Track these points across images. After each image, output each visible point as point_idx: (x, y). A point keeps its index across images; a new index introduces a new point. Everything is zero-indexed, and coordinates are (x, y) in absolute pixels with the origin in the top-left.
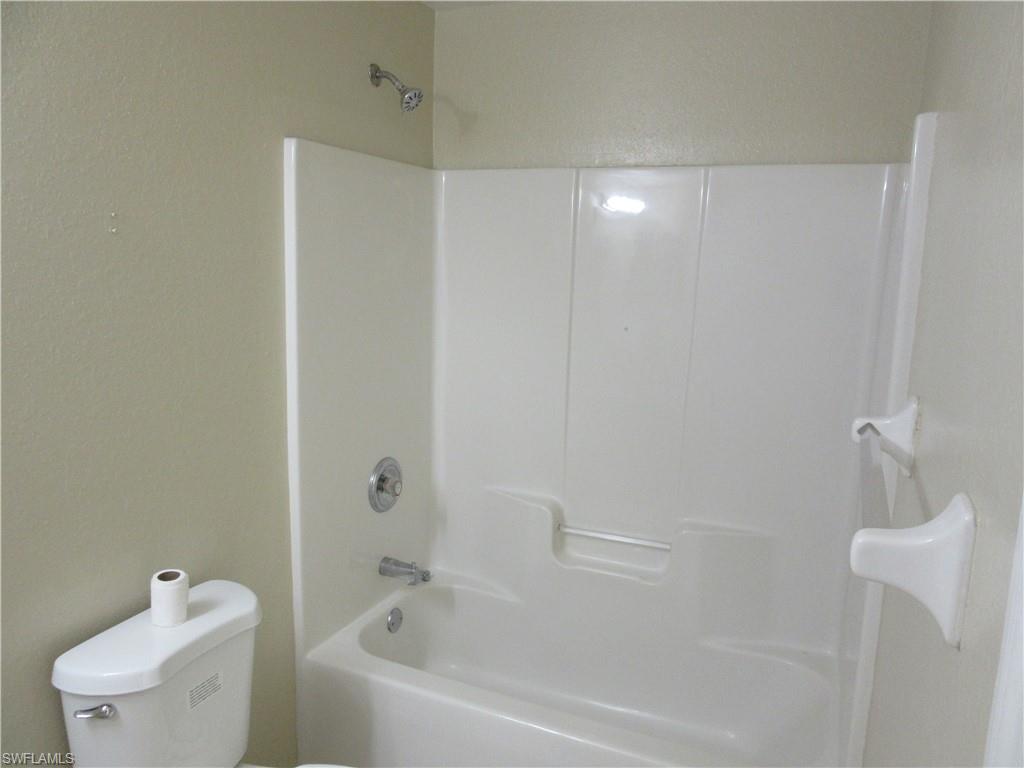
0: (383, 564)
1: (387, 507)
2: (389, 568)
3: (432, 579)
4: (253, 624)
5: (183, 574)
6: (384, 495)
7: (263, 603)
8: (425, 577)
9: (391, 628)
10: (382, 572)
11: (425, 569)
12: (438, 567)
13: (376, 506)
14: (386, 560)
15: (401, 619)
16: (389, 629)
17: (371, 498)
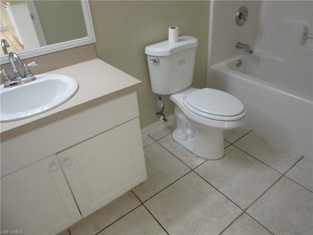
0: (237, 44)
1: (242, 24)
2: (239, 46)
3: (253, 54)
4: (196, 46)
5: (177, 28)
6: (241, 20)
7: (199, 42)
8: (251, 52)
9: (238, 65)
10: (237, 47)
11: (251, 50)
12: (256, 50)
13: (238, 23)
14: (239, 43)
15: (241, 63)
16: (237, 66)
17: (236, 20)
